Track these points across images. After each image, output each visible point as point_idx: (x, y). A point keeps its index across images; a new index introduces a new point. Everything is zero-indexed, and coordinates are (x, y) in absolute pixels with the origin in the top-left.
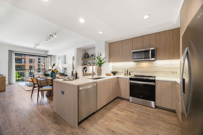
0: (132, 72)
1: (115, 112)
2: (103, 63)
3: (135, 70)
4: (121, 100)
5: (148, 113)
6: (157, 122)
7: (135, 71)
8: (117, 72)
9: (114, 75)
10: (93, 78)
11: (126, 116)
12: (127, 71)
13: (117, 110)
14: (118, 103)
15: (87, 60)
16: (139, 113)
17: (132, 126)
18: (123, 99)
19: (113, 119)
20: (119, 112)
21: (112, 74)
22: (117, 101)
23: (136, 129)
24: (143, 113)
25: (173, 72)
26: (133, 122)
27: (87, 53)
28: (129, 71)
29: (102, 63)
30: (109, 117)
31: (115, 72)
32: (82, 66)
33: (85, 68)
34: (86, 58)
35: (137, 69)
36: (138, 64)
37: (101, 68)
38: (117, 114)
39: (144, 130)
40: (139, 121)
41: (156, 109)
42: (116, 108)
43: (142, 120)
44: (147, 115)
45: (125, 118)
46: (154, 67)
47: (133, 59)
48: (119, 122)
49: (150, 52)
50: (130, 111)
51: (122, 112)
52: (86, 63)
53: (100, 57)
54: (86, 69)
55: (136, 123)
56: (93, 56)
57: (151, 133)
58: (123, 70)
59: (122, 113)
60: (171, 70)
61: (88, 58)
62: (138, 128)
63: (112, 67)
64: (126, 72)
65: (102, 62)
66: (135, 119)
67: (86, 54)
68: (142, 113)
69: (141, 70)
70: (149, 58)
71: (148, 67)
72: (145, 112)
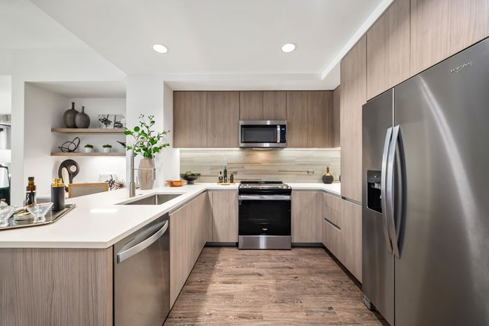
0: (236, 173)
1: (220, 292)
2: (160, 148)
3: (242, 169)
4: (216, 249)
5: (287, 264)
6: (312, 278)
7: (241, 171)
8: (199, 175)
9: (189, 183)
10: (134, 199)
11: (253, 291)
12: (225, 172)
13: (224, 283)
14: (214, 261)
15: (79, 136)
16: (271, 271)
17: (281, 314)
18: (220, 246)
19: (227, 316)
20: (231, 288)
21: (185, 182)
22: (208, 255)
23: (292, 318)
24: (279, 268)
25: (308, 172)
26: (276, 302)
27: (78, 108)
28: (228, 170)
29: (156, 150)
30: (213, 317)
31: (193, 175)
32: (52, 154)
33: (67, 164)
34: (75, 127)
35: (247, 167)
36: (248, 155)
37: (152, 164)
38: (230, 297)
39: (305, 312)
40: (284, 292)
41: (293, 250)
42: (216, 277)
43: (287, 287)
44: (288, 271)
45: (254, 297)
46: (279, 162)
47: (242, 142)
48: (249, 319)
49: (279, 129)
50: (254, 274)
51: (237, 286)
52: (72, 147)
53: (151, 129)
54: (73, 169)
55: (283, 302)
56: (109, 122)
57: (320, 310)
58: (213, 168)
59: (241, 288)
60: (306, 168)
61: (87, 127)
62: (292, 312)
63: (181, 161)
64: (223, 175)
65: (157, 145)
66: (275, 291)
67: (73, 112)
68: (278, 270)
69: (254, 168)
70: (276, 142)
71: (268, 161)
72: (281, 264)
